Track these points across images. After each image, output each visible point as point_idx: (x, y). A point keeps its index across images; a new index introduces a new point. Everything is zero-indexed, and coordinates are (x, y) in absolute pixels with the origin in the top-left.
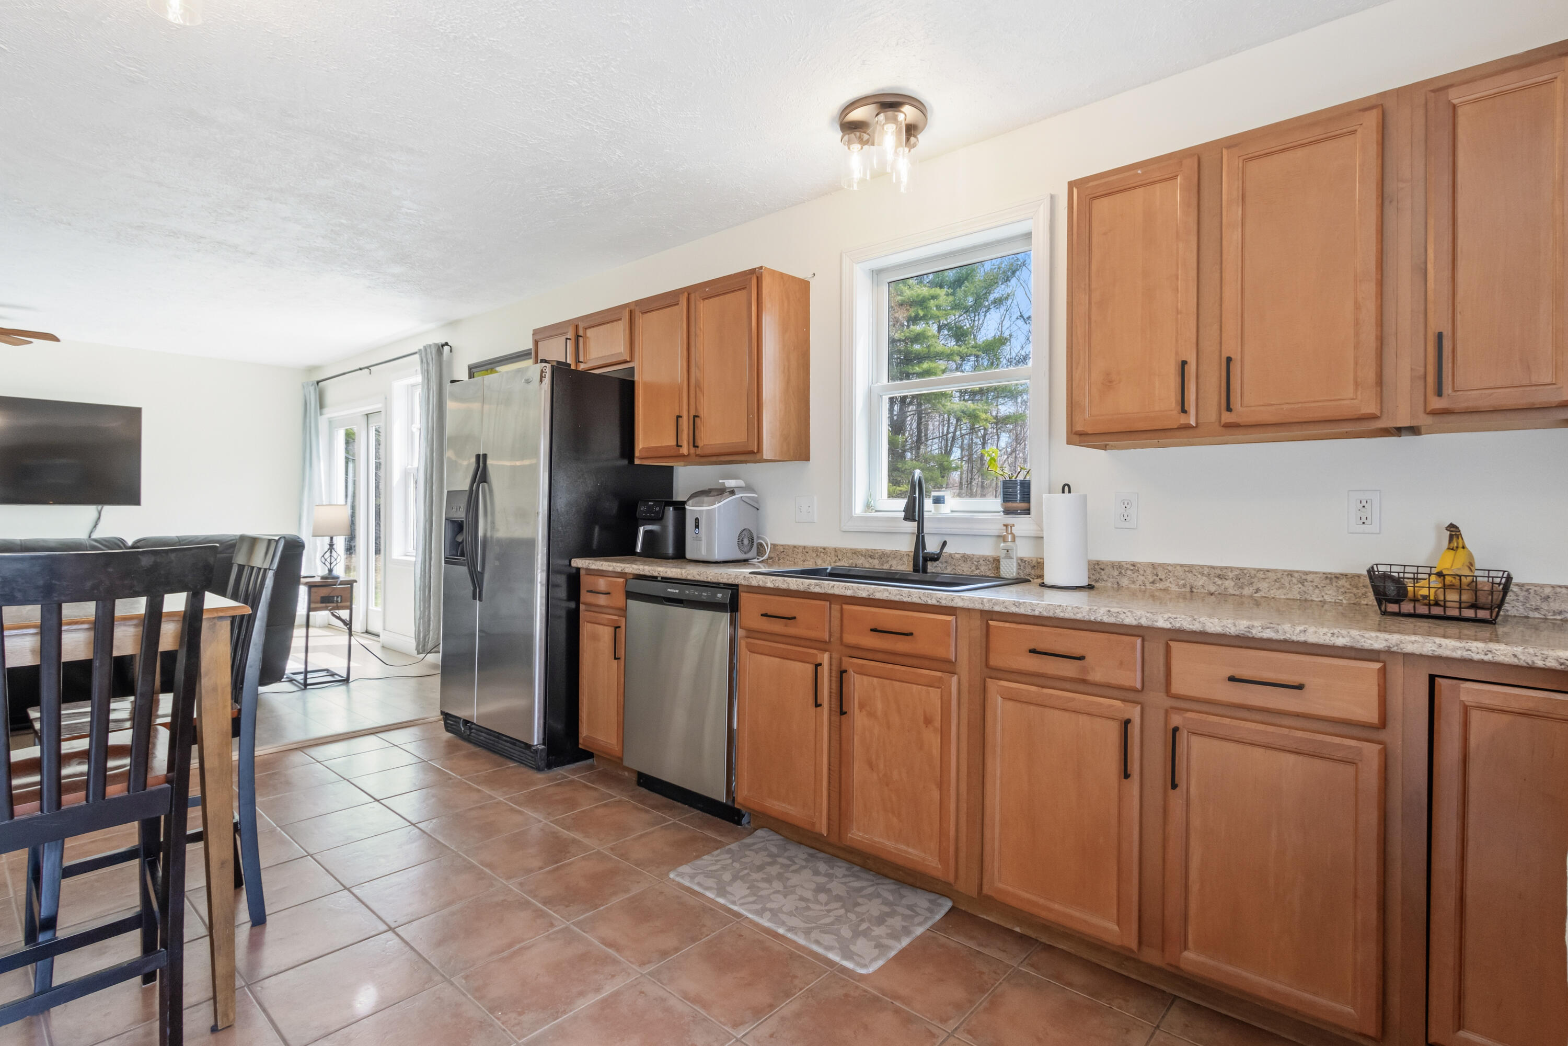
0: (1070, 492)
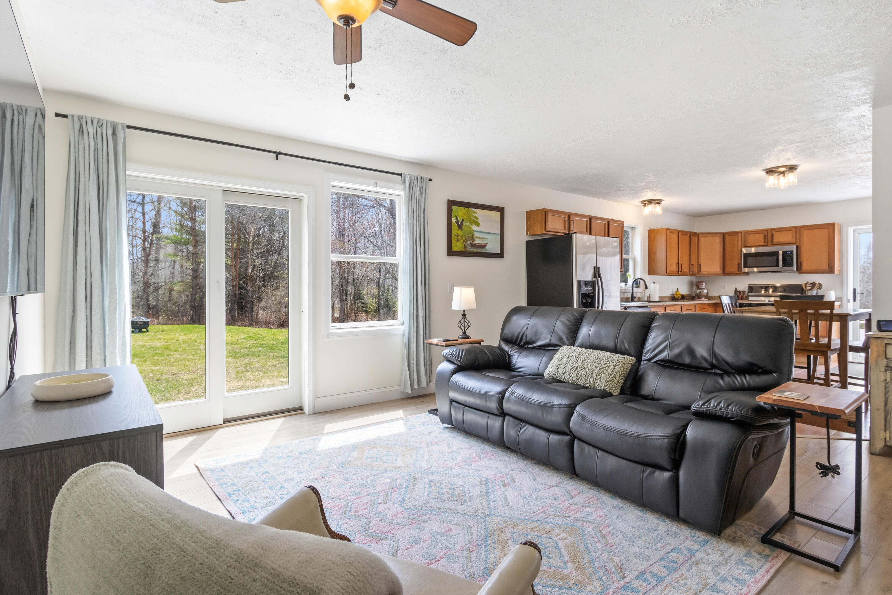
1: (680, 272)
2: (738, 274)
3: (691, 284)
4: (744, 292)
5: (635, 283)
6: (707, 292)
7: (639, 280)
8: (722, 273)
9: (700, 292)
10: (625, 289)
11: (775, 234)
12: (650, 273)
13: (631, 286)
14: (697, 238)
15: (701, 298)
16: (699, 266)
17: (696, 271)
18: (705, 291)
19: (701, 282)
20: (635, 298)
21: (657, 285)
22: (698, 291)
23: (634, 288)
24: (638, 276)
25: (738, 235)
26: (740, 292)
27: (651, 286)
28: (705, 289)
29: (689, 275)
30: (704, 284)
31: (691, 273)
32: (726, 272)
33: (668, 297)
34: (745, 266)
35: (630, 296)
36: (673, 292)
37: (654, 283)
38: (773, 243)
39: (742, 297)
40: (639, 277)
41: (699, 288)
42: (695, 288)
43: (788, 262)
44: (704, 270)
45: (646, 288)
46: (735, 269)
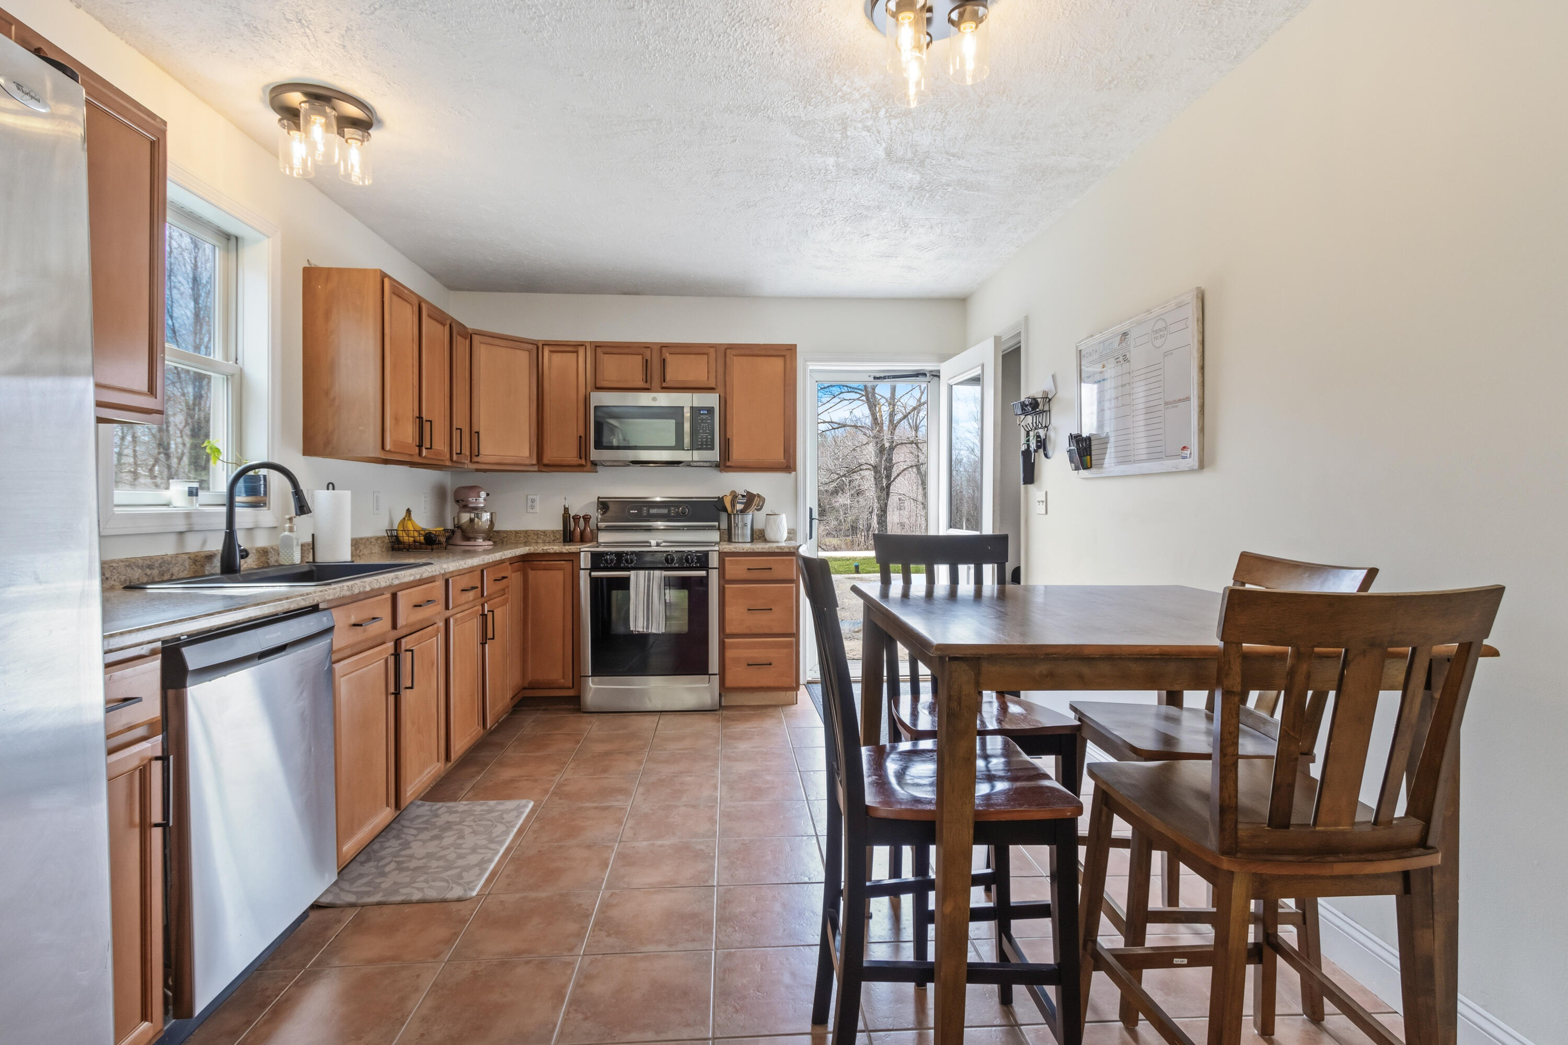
0: (334, 489)
1: (424, 453)
2: (579, 468)
3: (441, 494)
4: (587, 519)
5: (241, 484)
6: (491, 521)
7: (263, 472)
8: (534, 462)
9: (472, 520)
10: (188, 515)
11: (669, 359)
12: (310, 448)
13: (224, 500)
14: (468, 341)
15: (475, 539)
16: (475, 436)
17: (468, 453)
18: (486, 516)
19: (474, 489)
20: (245, 554)
21: (345, 496)
22: (465, 517)
23: (238, 510)
24: (258, 453)
25: (577, 352)
26: (576, 518)
27: (319, 498)
28: (484, 509)
29: (448, 463)
30: (483, 494)
31: (455, 457)
32: (546, 461)
33: (377, 539)
34: (599, 445)
35: (216, 544)
36: (391, 523)
37: (331, 486)
38: (664, 385)
39: (582, 533)
40: (264, 459)
41: (464, 506)
42: (450, 509)
43: (702, 438)
44: (490, 451)
45: (302, 508)
46: (571, 455)
